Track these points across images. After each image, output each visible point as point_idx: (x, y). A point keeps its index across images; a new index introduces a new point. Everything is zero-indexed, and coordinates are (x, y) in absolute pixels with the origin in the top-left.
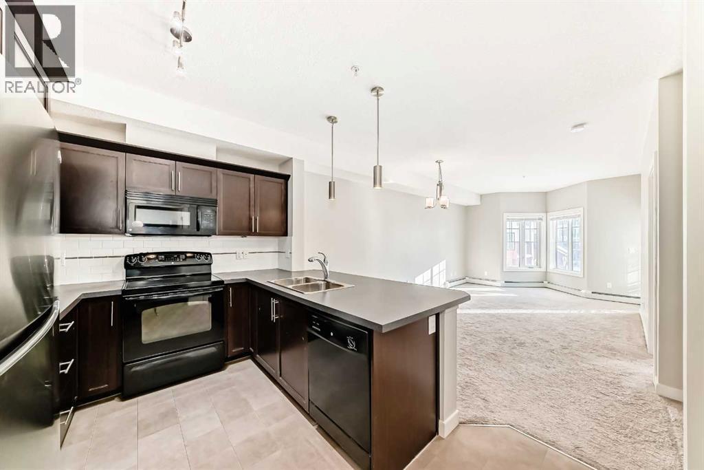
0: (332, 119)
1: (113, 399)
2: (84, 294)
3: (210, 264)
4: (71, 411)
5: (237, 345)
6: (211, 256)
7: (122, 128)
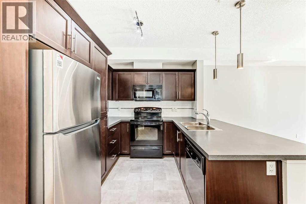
0: (215, 33)
1: (128, 157)
2: (121, 120)
3: (161, 113)
4: (115, 156)
5: (168, 150)
6: (161, 109)
7: (132, 64)
